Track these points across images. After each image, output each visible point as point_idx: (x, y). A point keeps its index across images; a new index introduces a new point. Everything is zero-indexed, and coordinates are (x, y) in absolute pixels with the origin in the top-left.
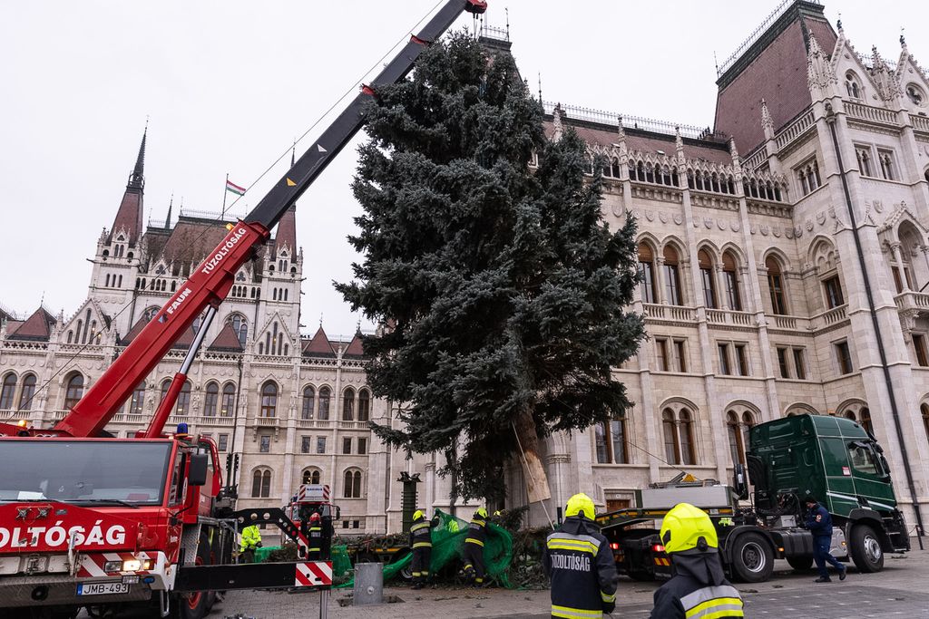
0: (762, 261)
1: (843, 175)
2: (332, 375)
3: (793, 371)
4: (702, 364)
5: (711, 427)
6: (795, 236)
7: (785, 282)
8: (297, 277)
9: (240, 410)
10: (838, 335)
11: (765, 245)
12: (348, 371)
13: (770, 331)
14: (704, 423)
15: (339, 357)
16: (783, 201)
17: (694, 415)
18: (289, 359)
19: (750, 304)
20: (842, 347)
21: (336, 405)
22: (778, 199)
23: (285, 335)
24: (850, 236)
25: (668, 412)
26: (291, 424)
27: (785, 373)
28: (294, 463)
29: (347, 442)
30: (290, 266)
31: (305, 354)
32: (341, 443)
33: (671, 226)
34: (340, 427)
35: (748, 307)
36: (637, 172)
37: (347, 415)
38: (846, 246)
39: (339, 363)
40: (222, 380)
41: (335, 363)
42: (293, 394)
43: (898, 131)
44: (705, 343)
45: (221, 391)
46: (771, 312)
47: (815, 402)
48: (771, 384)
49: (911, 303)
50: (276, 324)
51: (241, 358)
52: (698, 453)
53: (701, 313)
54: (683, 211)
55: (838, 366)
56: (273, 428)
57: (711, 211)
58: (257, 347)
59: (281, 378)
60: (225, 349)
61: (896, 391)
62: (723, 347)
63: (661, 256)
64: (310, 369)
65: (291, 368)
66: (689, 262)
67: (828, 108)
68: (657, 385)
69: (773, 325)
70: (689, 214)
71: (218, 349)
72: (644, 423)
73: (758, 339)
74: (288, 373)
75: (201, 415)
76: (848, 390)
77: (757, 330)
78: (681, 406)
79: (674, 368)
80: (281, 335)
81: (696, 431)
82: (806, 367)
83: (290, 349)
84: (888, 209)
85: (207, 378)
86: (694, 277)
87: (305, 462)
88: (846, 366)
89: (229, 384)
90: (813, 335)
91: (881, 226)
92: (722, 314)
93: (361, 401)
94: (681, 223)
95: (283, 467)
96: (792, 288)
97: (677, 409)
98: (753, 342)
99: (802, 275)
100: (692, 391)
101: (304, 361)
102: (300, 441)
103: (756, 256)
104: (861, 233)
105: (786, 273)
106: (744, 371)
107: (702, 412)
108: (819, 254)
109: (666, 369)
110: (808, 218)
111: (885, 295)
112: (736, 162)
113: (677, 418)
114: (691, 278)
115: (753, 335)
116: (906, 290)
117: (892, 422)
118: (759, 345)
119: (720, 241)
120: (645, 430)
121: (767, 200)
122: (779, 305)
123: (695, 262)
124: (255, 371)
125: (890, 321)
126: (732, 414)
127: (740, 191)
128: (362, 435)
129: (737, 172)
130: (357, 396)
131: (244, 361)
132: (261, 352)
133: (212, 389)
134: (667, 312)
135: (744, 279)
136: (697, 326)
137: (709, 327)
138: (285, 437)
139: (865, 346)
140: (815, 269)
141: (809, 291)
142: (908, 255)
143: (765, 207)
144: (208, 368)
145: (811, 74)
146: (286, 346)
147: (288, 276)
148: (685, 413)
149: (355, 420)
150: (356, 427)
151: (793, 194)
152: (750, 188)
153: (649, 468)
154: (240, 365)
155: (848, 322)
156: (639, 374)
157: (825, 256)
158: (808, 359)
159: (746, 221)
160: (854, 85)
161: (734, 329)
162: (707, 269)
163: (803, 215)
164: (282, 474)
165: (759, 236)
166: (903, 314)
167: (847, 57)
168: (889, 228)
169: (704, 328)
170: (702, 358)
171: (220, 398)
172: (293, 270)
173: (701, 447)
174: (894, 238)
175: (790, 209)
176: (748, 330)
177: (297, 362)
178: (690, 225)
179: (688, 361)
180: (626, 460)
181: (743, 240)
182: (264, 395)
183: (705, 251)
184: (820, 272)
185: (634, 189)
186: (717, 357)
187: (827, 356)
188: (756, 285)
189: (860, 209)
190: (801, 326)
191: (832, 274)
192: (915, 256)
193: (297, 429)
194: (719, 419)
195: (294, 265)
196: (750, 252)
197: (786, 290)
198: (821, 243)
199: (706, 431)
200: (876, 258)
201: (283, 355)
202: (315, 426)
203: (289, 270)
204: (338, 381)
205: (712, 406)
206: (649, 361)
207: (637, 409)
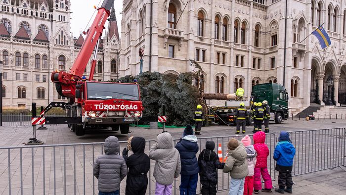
0: (254, 27)
3: (256, 66)
4: (230, 62)
5: (230, 83)
6: (266, 18)
7: (260, 35)
8: (68, 11)
9: (50, 66)
10: (272, 55)
11: (256, 21)
14: (228, 82)
16: (265, 5)
17: (225, 79)
18: (69, 47)
19: (248, 42)
20: (273, 59)
22: (263, 4)
23: (66, 37)
24: (284, 21)
25: (218, 77)
27: (254, 67)
30: (65, 6)
31: (75, 45)
33: (227, 10)
35: (247, 43)
38: (282, 25)
40: (41, 54)
42: (71, 61)
44: (232, 55)
45: (41, 58)
46: (254, 46)
47: (261, 77)
48: (250, 70)
49: (297, 47)
50: (62, 31)
51: (48, 45)
53: (233, 44)
54: (232, 5)
55: (270, 65)
57: (241, 5)
58: (55, 41)
59: (66, 54)
60: (41, 41)
61: (286, 75)
62: (237, 57)
63: (222, 22)
65: (70, 50)
66: (231, 25)
68: (215, 68)
69: (254, 50)
70: (233, 7)
71: (38, 40)
72: (210, 80)
73: (248, 55)
74: (69, 53)
75: (34, 67)
76: (272, 73)
77: (248, 52)
78: (222, 76)
79: (221, 63)
80: (65, 36)
81: (225, 84)
82: (261, 65)
83: (69, 43)
84: (297, 12)
85: (35, 52)
88: (273, 66)
89: (45, 55)
90: (265, 54)
91: (294, 19)
92: (238, 45)
93: (99, 65)
94: (230, 10)
96: (261, 37)
97: (220, 77)
98: (247, 56)
99: (265, 33)
100: (226, 71)
101: (75, 48)
103: (253, 25)
104: (287, 20)
105: (261, 32)
106: (242, 66)
108: (272, 26)
109: (218, 63)
110: (272, 12)
111: (290, 43)
113: (220, 79)
114: (231, 31)
115: (247, 53)
116: (296, 42)
118: (248, 57)
119: (242, 18)
120: (210, 83)
121: (260, 3)
122: (256, 43)
123: (233, 25)
124: (55, 51)
125: (289, 52)
126: (236, 79)
130: (97, 63)
131: (50, 46)
132: (57, 43)
133: (37, 57)
134: (222, 43)
135: (247, 33)
136: (230, 48)
137: (234, 49)
139: (280, 60)
140: (270, 31)
141: (267, 39)
142: (299, 30)
143: (259, 6)
144: (35, 48)
146: (67, 41)
148: (223, 78)
149: (97, 73)
150: (97, 75)
151: (268, 2)
154: (48, 48)
155: (277, 51)
156: (210, 64)
157: (274, 27)
158: (262, 62)
159: (252, 11)
161: (242, 50)
162: (236, 28)
163: (270, 11)
165: (255, 17)
166: (294, 50)
168: (297, 20)
169: (232, 50)
170: (230, 60)
171: (41, 61)
172: (67, 7)
174: (297, 23)
175: (266, 8)
176: (246, 51)
177: (72, 48)
178: (233, 11)
179: (225, 61)
181: (250, 18)
182: (60, 61)
183: (237, 21)
184: (271, 33)
186: (235, 60)
187: (268, 62)
188: (251, 36)
189: (289, 11)
190: (262, 51)
191: (275, 34)
192: (301, 30)
194: (233, 80)
195: (67, 5)
196: (251, 23)
197: (259, 38)
198: (274, 22)
199: (228, 84)
200: (290, 30)
201: (66, 45)
203: (65, 7)
205: (231, 76)
206: (215, 60)
207: (208, 76)
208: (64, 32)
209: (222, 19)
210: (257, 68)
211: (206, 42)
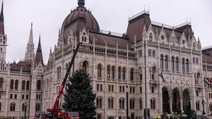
0: (130, 70)
1: (145, 56)
2: (19, 77)
3: (132, 92)
4: (116, 90)
6: (137, 65)
7: (134, 74)
8: (5, 44)
10: (140, 86)
11: (131, 67)
12: (24, 76)
13: (129, 84)
14: (115, 101)
15: (21, 72)
16: (135, 58)
18: (6, 72)
20: (141, 88)
21: (20, 85)
23: (5, 64)
24: (144, 68)
25: (109, 99)
26: (8, 90)
28: (8, 101)
29: (23, 96)
30: (3, 40)
31: (11, 70)
32: (21, 96)
34: (21, 92)
35: (126, 79)
36: (108, 51)
37: (23, 88)
38: (143, 70)
39: (21, 73)
41: (20, 73)
42: (8, 82)
43: (157, 47)
44: (117, 86)
46: (130, 80)
47: (135, 98)
49: (152, 82)
50: (2, 61)
52: (114, 107)
53: (117, 80)
54: (116, 60)
55: (140, 91)
56: (2, 92)
57: (122, 59)
59: (4, 77)
62: (120, 87)
63: (111, 69)
64: (13, 75)
65: (7, 74)
67: (145, 42)
68: (108, 94)
69: (130, 83)
72: (105, 101)
74: (6, 76)
76: (141, 96)
77: (127, 84)
79: (111, 91)
81: (114, 102)
82: (135, 91)
83: (7, 69)
84: (152, 63)
86: (117, 73)
87: (12, 101)
90: (137, 85)
92: (121, 81)
93: (27, 84)
95: (5, 102)
96: (135, 75)
99: (137, 73)
100: (114, 95)
101: (11, 72)
102: (10, 95)
104: (146, 68)
105: (134, 72)
106: (123, 92)
107: (115, 99)
108: (140, 70)
109: (110, 91)
110: (139, 62)
112: (128, 49)
114: (116, 73)
117: (145, 103)
119: (122, 66)
120: (105, 102)
121: (133, 57)
122: (132, 79)
123: (117, 70)
125: (148, 85)
126: (120, 99)
127: (128, 56)
128: (27, 94)
129: (128, 51)
130: (26, 83)
134: (111, 80)
135: (126, 73)
136: (116, 83)
137: (118, 83)
138: (6, 94)
140: (139, 72)
141: (137, 76)
143: (132, 59)
145: (143, 34)
146: (5, 67)
147: (2, 44)
148: (112, 99)
149: (25, 90)
150: (26, 92)
151: (137, 56)
152: (130, 54)
153: (105, 109)
155: (141, 84)
156: (105, 92)
158: (135, 89)
159: (128, 62)
160: (151, 36)
161: (123, 83)
162: (120, 71)
163: (138, 61)
164: (5, 104)
165: (130, 65)
166: (150, 84)
167: (151, 30)
168: (151, 67)
169: (117, 84)
170: (116, 89)
172: (4, 42)
173: (114, 105)
174: (151, 69)
175: (137, 59)
176: (125, 84)
177: (9, 72)
178: (117, 63)
179: (114, 90)
180: (101, 108)
181: (127, 66)
183: (119, 68)
185: (107, 55)
186: (119, 89)
187: (139, 89)
188: (128, 75)
189: (147, 64)
190: (135, 83)
191: (141, 74)
192: (155, 72)
193: (9, 92)
194: (118, 100)
195: (4, 40)
196: (128, 68)
197: (134, 76)
198: (140, 68)
199: (115, 103)
200: (148, 73)
201: (4, 70)
202: (14, 91)
203: (3, 42)
204: (21, 78)
205: (117, 98)
206: (107, 90)
207: (104, 98)
208: (3, 61)
209: (111, 67)
210: (132, 93)
211: (102, 81)
